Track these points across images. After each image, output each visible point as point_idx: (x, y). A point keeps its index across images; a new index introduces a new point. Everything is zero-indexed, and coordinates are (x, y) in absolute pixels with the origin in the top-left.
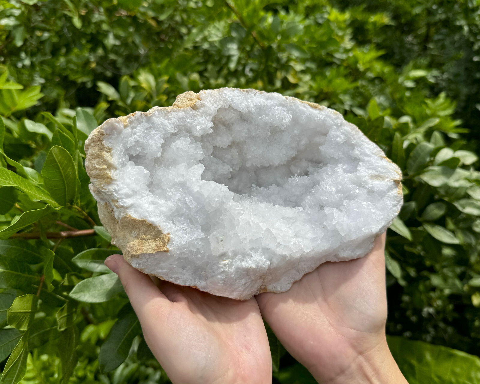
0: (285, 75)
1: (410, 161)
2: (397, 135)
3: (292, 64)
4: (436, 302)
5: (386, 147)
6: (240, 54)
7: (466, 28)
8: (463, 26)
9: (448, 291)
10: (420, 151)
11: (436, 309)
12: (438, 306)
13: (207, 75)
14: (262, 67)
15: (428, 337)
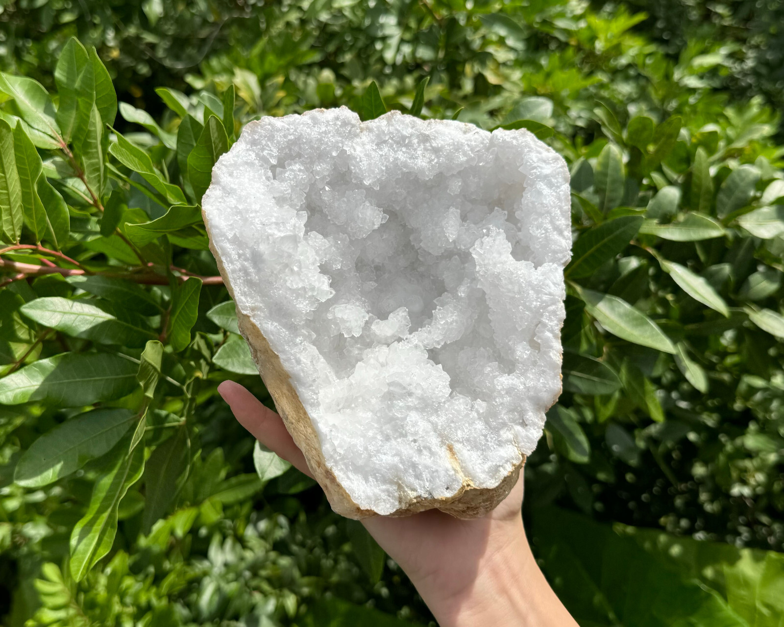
0: (480, 70)
1: (722, 196)
2: (701, 152)
3: (491, 49)
4: (754, 476)
5: (679, 177)
6: (403, 34)
9: (772, 458)
10: (737, 179)
11: (754, 489)
12: (759, 485)
13: (346, 72)
14: (441, 54)
15: (738, 542)
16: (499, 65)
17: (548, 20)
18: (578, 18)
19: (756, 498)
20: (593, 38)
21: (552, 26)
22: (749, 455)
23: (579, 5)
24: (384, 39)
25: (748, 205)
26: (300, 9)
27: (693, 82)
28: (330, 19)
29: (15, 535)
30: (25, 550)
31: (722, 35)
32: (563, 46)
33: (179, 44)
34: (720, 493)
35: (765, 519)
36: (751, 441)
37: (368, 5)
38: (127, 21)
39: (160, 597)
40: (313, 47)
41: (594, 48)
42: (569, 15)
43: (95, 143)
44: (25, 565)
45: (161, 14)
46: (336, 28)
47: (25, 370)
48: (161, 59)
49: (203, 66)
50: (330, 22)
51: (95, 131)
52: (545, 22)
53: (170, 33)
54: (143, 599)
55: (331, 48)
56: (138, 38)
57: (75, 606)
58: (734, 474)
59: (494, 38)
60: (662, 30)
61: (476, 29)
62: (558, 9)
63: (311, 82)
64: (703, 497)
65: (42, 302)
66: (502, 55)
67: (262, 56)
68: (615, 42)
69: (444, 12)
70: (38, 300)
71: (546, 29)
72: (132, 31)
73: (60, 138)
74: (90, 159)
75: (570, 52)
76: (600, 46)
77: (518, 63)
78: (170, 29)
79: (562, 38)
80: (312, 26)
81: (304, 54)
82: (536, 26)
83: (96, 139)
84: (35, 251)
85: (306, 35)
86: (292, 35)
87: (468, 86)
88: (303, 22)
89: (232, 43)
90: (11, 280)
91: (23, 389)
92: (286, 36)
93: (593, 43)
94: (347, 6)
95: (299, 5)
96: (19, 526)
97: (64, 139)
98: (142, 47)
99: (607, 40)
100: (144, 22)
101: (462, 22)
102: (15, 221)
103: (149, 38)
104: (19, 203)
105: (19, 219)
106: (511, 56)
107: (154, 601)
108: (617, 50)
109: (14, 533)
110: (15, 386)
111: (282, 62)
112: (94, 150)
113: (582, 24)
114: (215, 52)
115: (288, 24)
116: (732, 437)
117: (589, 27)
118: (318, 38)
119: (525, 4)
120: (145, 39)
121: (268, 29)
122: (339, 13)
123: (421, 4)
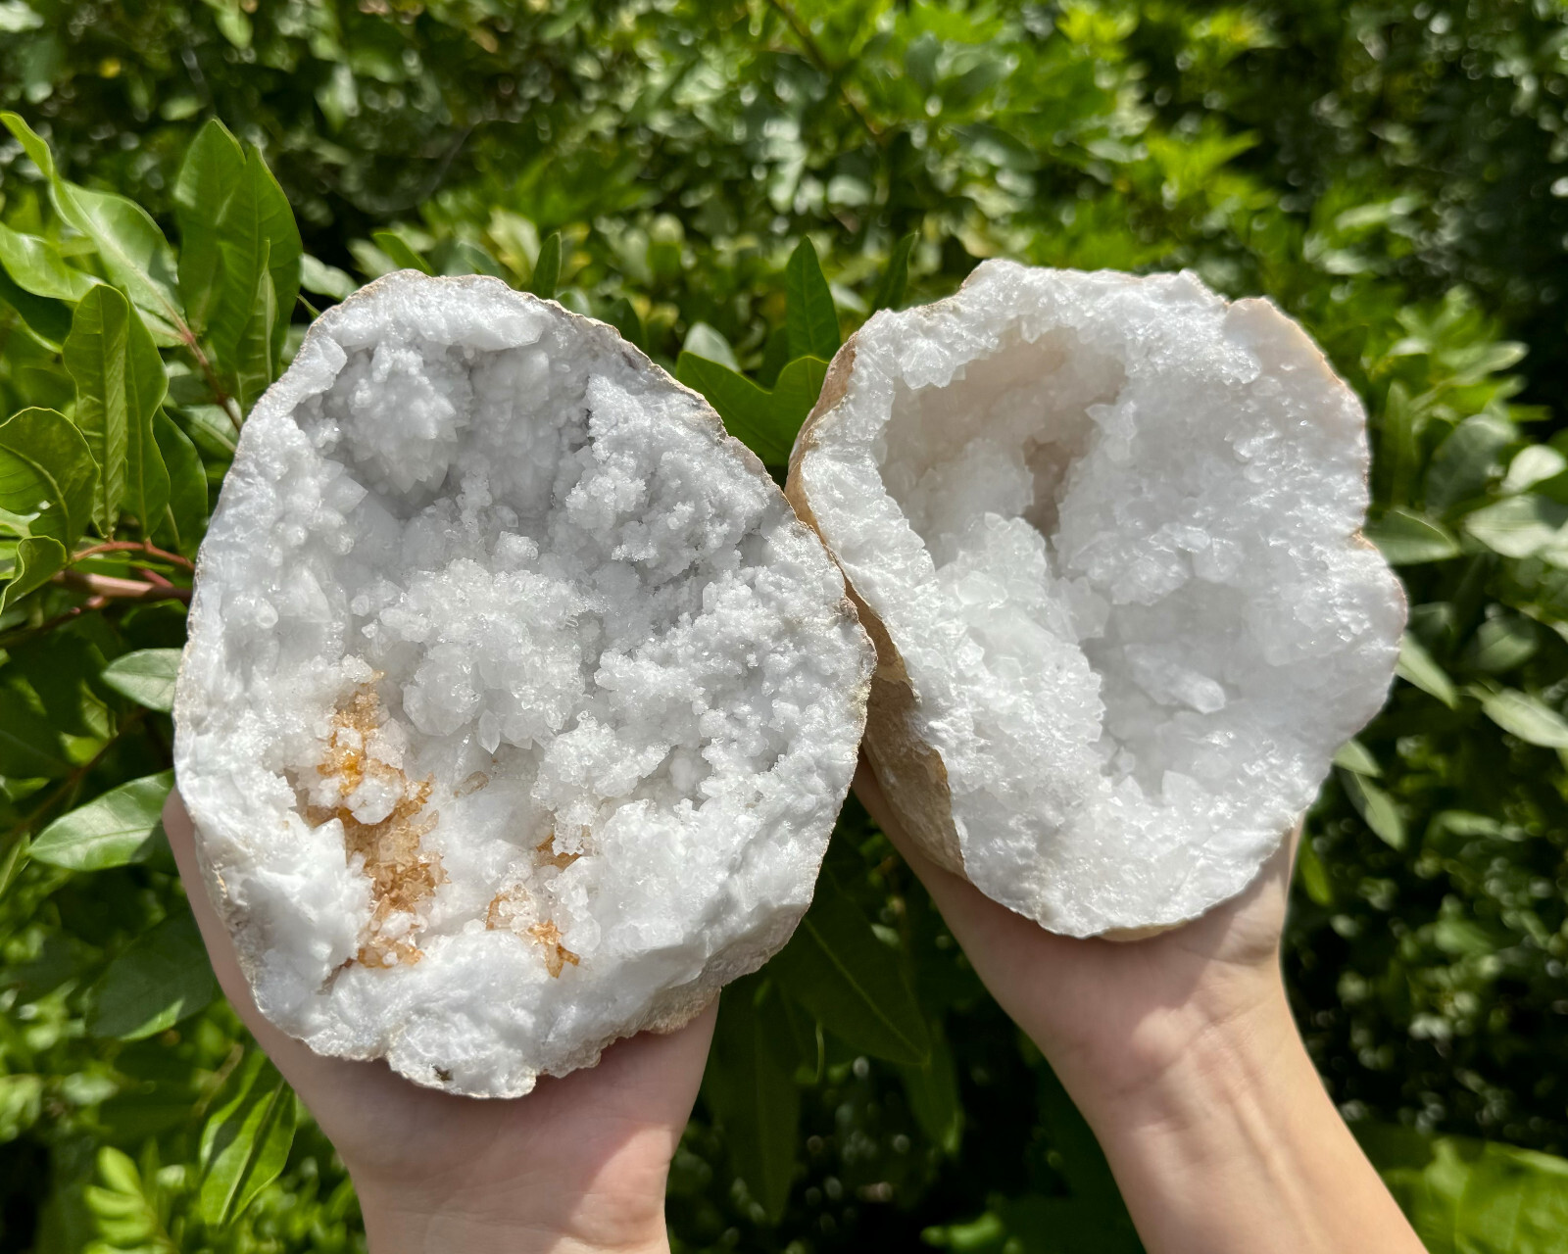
0: (952, 230)
1: (1434, 475)
2: (1397, 390)
3: (973, 192)
4: (1452, 1000)
6: (809, 157)
7: (1527, 86)
8: (1520, 78)
9: (1488, 966)
10: (1465, 445)
11: (1453, 1022)
12: (1461, 1015)
13: (700, 224)
14: (881, 197)
15: (1422, 1123)
16: (987, 221)
17: (1075, 142)
18: (1132, 141)
19: (1456, 1041)
20: (1158, 179)
21: (1082, 151)
22: (1444, 959)
23: (1136, 117)
24: (772, 166)
25: (1482, 493)
26: (616, 108)
27: (1340, 263)
28: (671, 128)
29: (47, 1099)
30: (68, 1126)
31: (1395, 180)
32: (1102, 190)
33: (386, 169)
34: (1390, 1029)
35: (1472, 1081)
36: (1448, 934)
37: (740, 101)
38: (290, 121)
39: (329, 1224)
40: (638, 181)
41: (1161, 198)
42: (1116, 135)
43: (259, 341)
44: (67, 1157)
45: (353, 110)
46: (684, 147)
47: (109, 799)
48: (351, 194)
49: (428, 211)
50: (673, 135)
51: (263, 318)
52: (1069, 145)
53: (372, 146)
54: (298, 1227)
55: (673, 182)
56: (309, 154)
57: (166, 1242)
58: (1416, 997)
59: (978, 170)
60: (1287, 168)
61: (945, 152)
62: (1095, 122)
63: (637, 240)
64: (1359, 1037)
65: (145, 658)
66: (993, 204)
67: (539, 192)
68: (1198, 187)
69: (884, 120)
70: (138, 654)
71: (1072, 159)
72: (298, 140)
73: (181, 322)
74: (248, 372)
75: (1114, 201)
76: (1171, 192)
77: (1019, 220)
78: (372, 140)
79: (1100, 175)
80: (640, 142)
81: (620, 192)
82: (1054, 153)
83: (263, 332)
84: (136, 555)
85: (625, 157)
86: (598, 155)
87: (930, 259)
88: (623, 132)
89: (484, 166)
90: (78, 610)
91: (105, 840)
92: (588, 158)
93: (1159, 188)
94: (701, 103)
95: (614, 101)
96: (58, 1083)
97: (190, 326)
98: (316, 170)
99: (1182, 182)
100: (322, 125)
101: (918, 138)
102: (110, 494)
103: (330, 154)
104: (121, 458)
105: (117, 491)
106: (1009, 206)
107: (319, 1231)
108: (1198, 202)
109: (46, 1094)
110: (89, 832)
111: (579, 204)
112: (258, 356)
113: (1139, 154)
114: (453, 183)
115: (594, 136)
116: (1414, 925)
117: (1152, 160)
118: (650, 163)
119: (1033, 109)
120: (319, 155)
121: (553, 143)
122: (689, 117)
123: (843, 104)
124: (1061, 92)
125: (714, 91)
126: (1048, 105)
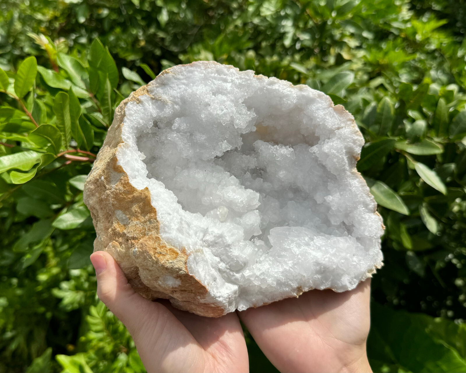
16: (350, 48)
17: (387, 23)
18: (405, 22)
20: (415, 33)
21: (390, 26)
23: (408, 14)
24: (284, 34)
28: (259, 22)
32: (396, 37)
33: (175, 40)
37: (280, 14)
38: (149, 25)
41: (415, 39)
42: (400, 19)
45: (167, 21)
46: (262, 28)
48: (166, 46)
49: (189, 49)
50: (259, 24)
52: (385, 23)
53: (172, 32)
56: (155, 35)
57: (107, 331)
59: (348, 33)
60: (460, 28)
61: (337, 28)
62: (394, 16)
63: (243, 58)
66: (352, 43)
67: (221, 44)
68: (427, 36)
69: (319, 19)
71: (386, 28)
72: (152, 30)
75: (399, 41)
76: (419, 37)
78: (172, 30)
79: (396, 32)
80: (250, 27)
82: (380, 26)
85: (245, 33)
86: (238, 33)
87: (332, 60)
88: (245, 24)
89: (205, 37)
92: (234, 34)
93: (415, 36)
94: (269, 15)
98: (158, 40)
99: (423, 34)
100: (159, 26)
101: (329, 23)
103: (161, 35)
108: (427, 41)
113: (409, 25)
114: (195, 42)
115: (236, 27)
117: (413, 27)
118: (252, 34)
119: (373, 13)
120: (159, 35)
121: (225, 29)
122: (264, 19)
123: (306, 14)
124: (383, 7)
125: (272, 11)
126: (378, 11)
